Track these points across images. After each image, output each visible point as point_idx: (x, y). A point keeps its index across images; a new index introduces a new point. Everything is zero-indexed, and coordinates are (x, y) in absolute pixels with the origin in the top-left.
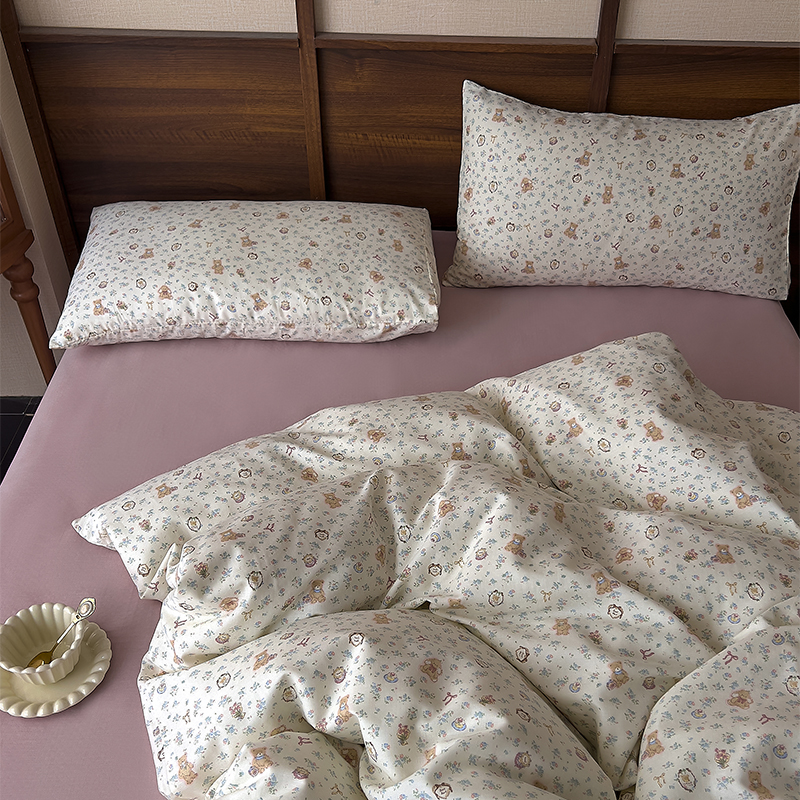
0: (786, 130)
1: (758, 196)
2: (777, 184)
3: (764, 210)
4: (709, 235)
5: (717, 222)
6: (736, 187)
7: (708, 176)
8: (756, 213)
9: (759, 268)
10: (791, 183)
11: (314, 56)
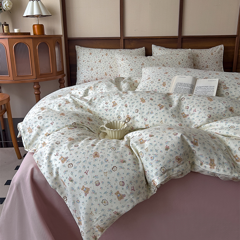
0: (218, 49)
1: (215, 60)
2: (219, 58)
3: (217, 63)
4: (206, 67)
5: (207, 65)
6: (210, 58)
7: (204, 56)
8: (215, 63)
10: (221, 58)
11: (123, 40)
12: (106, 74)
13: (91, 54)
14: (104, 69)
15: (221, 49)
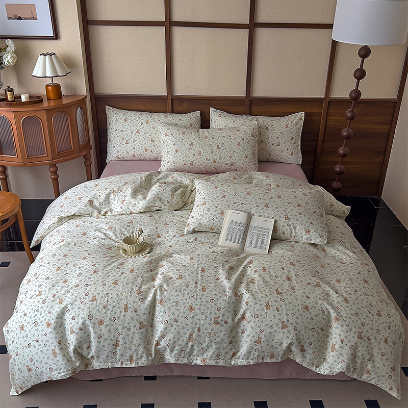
0: (297, 118)
1: (290, 135)
2: (295, 132)
3: (292, 139)
4: (277, 145)
5: (279, 142)
6: (284, 133)
7: (276, 130)
9: (292, 154)
10: (299, 132)
11: (171, 101)
12: (146, 150)
13: (126, 120)
14: (144, 143)
15: (301, 119)
